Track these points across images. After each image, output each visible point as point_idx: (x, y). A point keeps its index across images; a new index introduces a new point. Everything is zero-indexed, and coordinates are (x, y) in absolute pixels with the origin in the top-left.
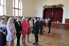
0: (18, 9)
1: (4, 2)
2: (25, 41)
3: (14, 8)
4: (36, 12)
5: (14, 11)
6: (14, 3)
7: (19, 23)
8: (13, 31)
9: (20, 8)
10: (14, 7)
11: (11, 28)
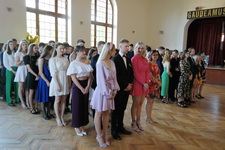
0: (106, 25)
1: (66, 6)
2: (138, 119)
3: (93, 23)
4: (162, 32)
5: (93, 33)
6: (93, 7)
7: (125, 59)
8: (113, 86)
9: (110, 22)
10: (93, 19)
11: (107, 75)
